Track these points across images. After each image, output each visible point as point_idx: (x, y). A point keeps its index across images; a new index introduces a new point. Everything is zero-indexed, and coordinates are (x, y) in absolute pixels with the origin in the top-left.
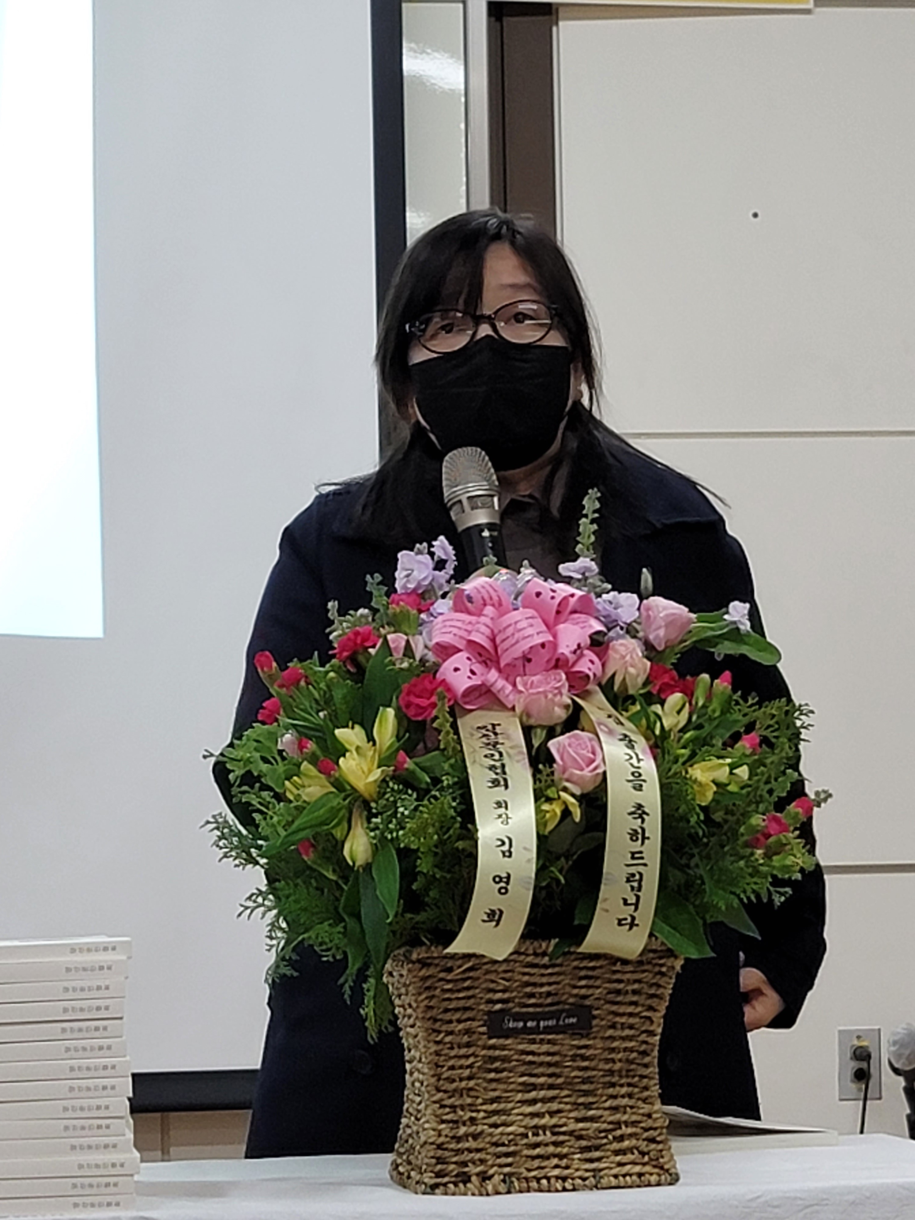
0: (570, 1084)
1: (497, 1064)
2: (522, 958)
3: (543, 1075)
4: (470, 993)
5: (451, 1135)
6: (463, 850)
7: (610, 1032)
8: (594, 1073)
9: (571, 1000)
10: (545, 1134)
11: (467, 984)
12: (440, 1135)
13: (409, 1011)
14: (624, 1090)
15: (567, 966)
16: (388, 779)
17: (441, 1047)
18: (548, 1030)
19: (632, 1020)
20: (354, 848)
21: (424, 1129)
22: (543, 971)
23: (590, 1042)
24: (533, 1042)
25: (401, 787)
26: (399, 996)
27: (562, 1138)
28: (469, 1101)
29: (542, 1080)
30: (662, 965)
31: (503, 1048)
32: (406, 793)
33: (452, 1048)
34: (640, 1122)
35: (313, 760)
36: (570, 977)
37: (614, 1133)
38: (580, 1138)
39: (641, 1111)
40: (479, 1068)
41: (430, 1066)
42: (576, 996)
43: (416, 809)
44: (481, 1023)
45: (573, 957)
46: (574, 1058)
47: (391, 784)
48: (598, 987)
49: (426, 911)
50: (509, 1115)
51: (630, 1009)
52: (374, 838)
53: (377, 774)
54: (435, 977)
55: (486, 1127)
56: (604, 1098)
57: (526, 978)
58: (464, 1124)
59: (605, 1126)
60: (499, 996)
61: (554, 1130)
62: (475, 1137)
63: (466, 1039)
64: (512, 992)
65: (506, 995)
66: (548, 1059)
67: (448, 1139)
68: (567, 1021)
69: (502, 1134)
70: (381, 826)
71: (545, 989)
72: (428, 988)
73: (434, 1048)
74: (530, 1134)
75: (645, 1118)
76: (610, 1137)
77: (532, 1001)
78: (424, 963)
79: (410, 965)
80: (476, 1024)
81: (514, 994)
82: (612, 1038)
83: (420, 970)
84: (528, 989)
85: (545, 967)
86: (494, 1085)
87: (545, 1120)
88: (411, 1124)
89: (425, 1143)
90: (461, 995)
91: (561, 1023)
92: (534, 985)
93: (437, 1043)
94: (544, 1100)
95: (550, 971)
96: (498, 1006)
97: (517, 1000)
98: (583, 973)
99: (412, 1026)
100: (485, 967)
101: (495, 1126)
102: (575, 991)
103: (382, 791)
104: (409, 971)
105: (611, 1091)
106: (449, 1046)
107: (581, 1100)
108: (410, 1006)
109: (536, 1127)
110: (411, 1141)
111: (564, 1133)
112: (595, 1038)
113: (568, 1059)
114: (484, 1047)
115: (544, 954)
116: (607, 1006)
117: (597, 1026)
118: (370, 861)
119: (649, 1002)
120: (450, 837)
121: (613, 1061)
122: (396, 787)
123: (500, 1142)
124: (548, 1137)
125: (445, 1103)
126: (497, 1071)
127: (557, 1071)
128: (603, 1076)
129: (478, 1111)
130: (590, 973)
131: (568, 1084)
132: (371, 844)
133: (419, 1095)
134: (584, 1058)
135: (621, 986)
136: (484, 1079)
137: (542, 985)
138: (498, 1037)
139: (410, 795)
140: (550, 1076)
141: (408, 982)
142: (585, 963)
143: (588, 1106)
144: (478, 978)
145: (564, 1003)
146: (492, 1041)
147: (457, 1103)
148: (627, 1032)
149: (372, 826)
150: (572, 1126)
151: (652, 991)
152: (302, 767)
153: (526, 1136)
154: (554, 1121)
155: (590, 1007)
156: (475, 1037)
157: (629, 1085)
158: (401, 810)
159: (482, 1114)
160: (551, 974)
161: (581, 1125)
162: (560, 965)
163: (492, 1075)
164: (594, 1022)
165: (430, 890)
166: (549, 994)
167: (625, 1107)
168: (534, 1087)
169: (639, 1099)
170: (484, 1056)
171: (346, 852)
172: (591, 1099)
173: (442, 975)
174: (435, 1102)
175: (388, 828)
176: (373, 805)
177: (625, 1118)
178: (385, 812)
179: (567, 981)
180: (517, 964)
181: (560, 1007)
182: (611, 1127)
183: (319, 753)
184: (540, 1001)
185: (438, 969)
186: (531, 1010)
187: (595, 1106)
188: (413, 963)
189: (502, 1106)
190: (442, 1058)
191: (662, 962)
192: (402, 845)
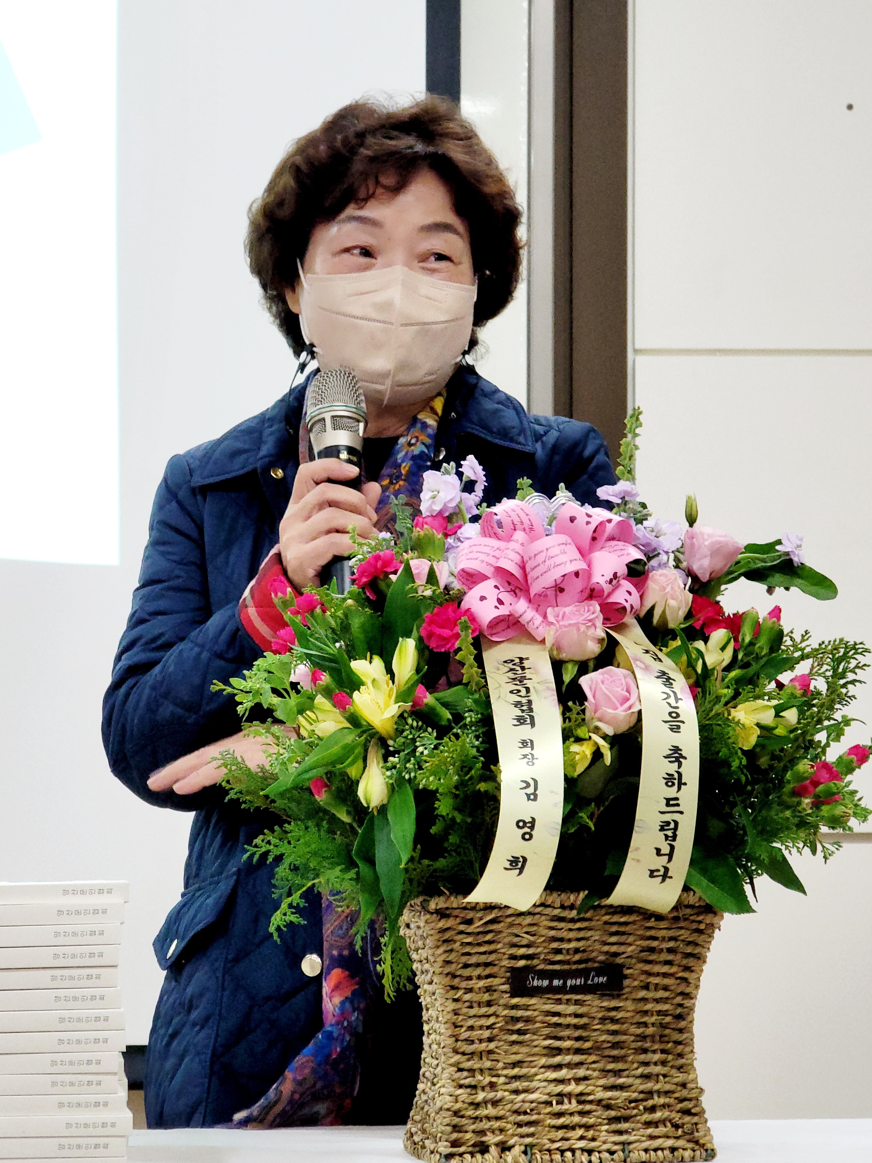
0: (598, 1048)
1: (519, 1025)
2: (548, 911)
3: (569, 1038)
4: (492, 947)
5: (469, 1101)
6: (486, 792)
7: (642, 994)
8: (623, 1038)
9: (601, 958)
10: (570, 1103)
11: (489, 937)
12: (456, 1101)
13: (427, 966)
14: (657, 1057)
15: (598, 920)
16: (406, 715)
17: (458, 1005)
18: (575, 990)
19: (667, 981)
20: (368, 788)
21: (440, 1095)
22: (571, 926)
23: (621, 1004)
24: (559, 1002)
25: (420, 723)
26: (417, 950)
27: (588, 1107)
28: (488, 1064)
29: (568, 1044)
30: (700, 922)
31: (526, 1008)
32: (426, 731)
33: (471, 1007)
34: (673, 1092)
35: (327, 693)
36: (598, 933)
37: (645, 1103)
38: (608, 1107)
39: (676, 1080)
40: (501, 1029)
41: (447, 1026)
42: (607, 953)
43: (436, 747)
44: (504, 980)
45: (603, 911)
46: (603, 1020)
47: (410, 721)
48: (630, 945)
49: (445, 857)
50: (532, 1081)
51: (665, 969)
52: (390, 777)
53: (394, 710)
54: (454, 929)
55: (507, 1093)
56: (635, 1065)
57: (552, 933)
58: (483, 1089)
59: (635, 1095)
60: (522, 951)
61: (581, 1098)
62: (495, 1103)
63: (486, 997)
64: (538, 947)
65: (531, 951)
66: (575, 1021)
67: (466, 1105)
68: (596, 980)
69: (523, 1101)
70: (398, 766)
71: (573, 945)
72: (445, 941)
73: (452, 1006)
74: (554, 1103)
75: (679, 1088)
76: (641, 1108)
77: (559, 957)
78: (443, 914)
79: (428, 916)
80: (496, 981)
81: (539, 950)
82: (644, 1000)
83: (440, 920)
84: (555, 945)
85: (572, 920)
86: (515, 1048)
87: (572, 1088)
88: (427, 1090)
89: (441, 1109)
90: (482, 949)
91: (589, 982)
92: (561, 940)
93: (456, 1000)
94: (570, 1066)
95: (578, 925)
96: (522, 963)
97: (542, 957)
98: (614, 929)
99: (431, 983)
100: (509, 920)
101: (516, 1092)
102: (606, 948)
103: (401, 727)
104: (426, 922)
105: (642, 1057)
106: (467, 1004)
107: (610, 1066)
108: (427, 959)
109: (560, 1094)
110: (426, 1108)
111: (591, 1102)
112: (627, 999)
113: (596, 1021)
114: (506, 1006)
115: (572, 907)
116: (640, 966)
117: (628, 987)
118: (385, 802)
119: (684, 962)
120: (471, 778)
121: (645, 1025)
122: (415, 724)
123: (522, 1110)
124: (574, 1106)
125: (462, 1066)
126: (519, 1032)
127: (585, 1034)
128: (633, 1041)
129: (498, 1076)
130: (622, 929)
131: (597, 1048)
132: (387, 783)
133: (437, 1059)
134: (613, 1021)
135: (655, 944)
136: (505, 1041)
137: (570, 940)
138: (522, 996)
139: (430, 734)
140: (578, 1039)
141: (425, 935)
142: (616, 918)
143: (617, 1073)
144: (500, 932)
145: (593, 960)
146: (515, 1001)
147: (477, 1066)
148: (661, 994)
149: (389, 764)
150: (601, 1094)
151: (689, 950)
152: (316, 701)
153: (550, 1104)
154: (580, 1088)
155: (622, 966)
156: (496, 995)
157: (663, 1051)
158: (420, 749)
159: (502, 1080)
160: (580, 929)
161: (609, 1094)
162: (589, 920)
163: (514, 1037)
164: (626, 982)
165: (450, 834)
166: (577, 951)
167: (657, 1075)
168: (559, 1051)
169: (672, 1067)
170: (505, 1016)
171: (361, 793)
172: (620, 1066)
173: (462, 927)
174: (452, 1065)
175: (406, 768)
176: (390, 742)
177: (657, 1087)
178: (404, 751)
179: (597, 938)
180: (543, 917)
181: (590, 965)
182: (642, 1096)
183: (333, 686)
184: (568, 957)
185: (458, 920)
186: (557, 967)
187: (626, 1073)
188: (432, 913)
189: (524, 1071)
190: (461, 1018)
191: (700, 918)
192: (421, 787)
